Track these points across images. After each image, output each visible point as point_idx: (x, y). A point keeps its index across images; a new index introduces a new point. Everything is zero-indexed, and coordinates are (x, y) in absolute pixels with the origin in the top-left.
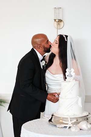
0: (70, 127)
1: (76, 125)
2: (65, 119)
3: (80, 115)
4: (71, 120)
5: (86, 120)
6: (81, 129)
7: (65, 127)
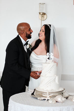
0: (48, 100)
1: (53, 98)
2: (44, 93)
3: (57, 90)
4: (49, 94)
5: (61, 94)
6: (57, 102)
7: (44, 99)
